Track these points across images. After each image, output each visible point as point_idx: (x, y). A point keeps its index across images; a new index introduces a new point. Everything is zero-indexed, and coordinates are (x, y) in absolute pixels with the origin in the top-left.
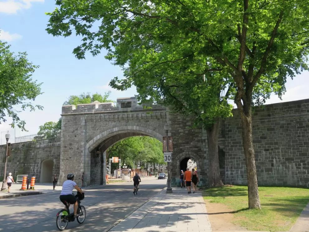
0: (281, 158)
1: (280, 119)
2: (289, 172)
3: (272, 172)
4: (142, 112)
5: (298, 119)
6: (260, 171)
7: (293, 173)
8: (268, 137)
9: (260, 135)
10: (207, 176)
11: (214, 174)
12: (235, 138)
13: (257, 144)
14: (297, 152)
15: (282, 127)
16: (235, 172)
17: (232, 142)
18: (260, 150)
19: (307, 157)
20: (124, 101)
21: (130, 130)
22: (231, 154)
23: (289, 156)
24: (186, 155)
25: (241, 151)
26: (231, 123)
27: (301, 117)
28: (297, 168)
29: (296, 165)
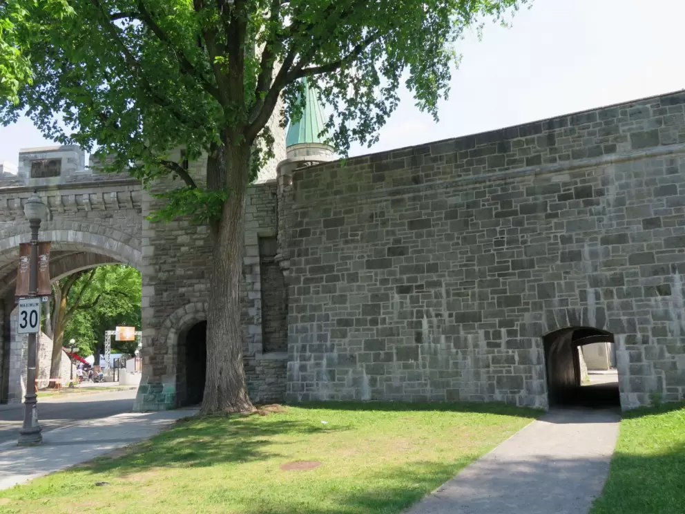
0: (446, 314)
1: (448, 190)
2: (465, 358)
3: (416, 359)
4: (90, 191)
5: (499, 188)
6: (382, 356)
7: (476, 361)
8: (410, 250)
9: (388, 243)
10: (255, 376)
11: (221, 373)
12: (318, 256)
13: (379, 271)
14: (492, 292)
15: (452, 215)
16: (312, 361)
17: (308, 267)
18: (386, 289)
19: (519, 310)
20: (39, 156)
21: (57, 242)
22: (304, 306)
23: (467, 306)
24: (197, 311)
25: (333, 296)
26: (310, 209)
27: (508, 181)
28: (489, 345)
29: (487, 334)
